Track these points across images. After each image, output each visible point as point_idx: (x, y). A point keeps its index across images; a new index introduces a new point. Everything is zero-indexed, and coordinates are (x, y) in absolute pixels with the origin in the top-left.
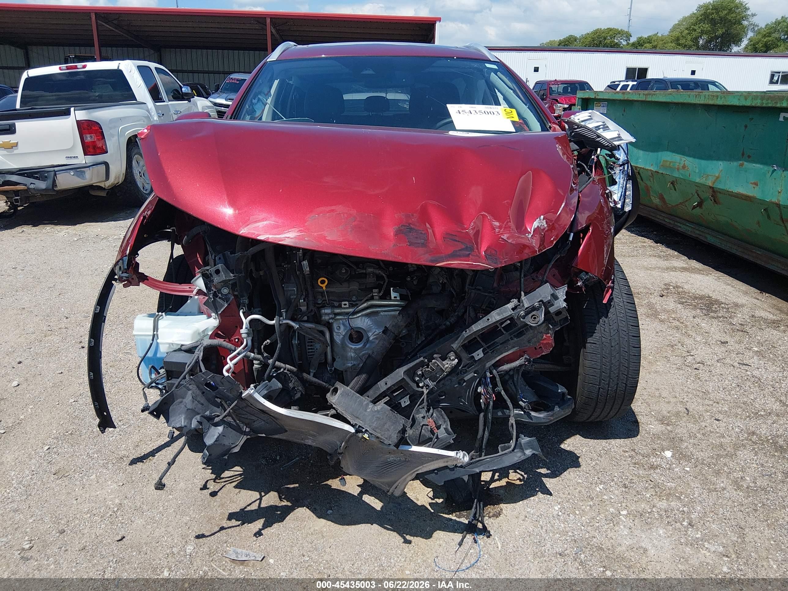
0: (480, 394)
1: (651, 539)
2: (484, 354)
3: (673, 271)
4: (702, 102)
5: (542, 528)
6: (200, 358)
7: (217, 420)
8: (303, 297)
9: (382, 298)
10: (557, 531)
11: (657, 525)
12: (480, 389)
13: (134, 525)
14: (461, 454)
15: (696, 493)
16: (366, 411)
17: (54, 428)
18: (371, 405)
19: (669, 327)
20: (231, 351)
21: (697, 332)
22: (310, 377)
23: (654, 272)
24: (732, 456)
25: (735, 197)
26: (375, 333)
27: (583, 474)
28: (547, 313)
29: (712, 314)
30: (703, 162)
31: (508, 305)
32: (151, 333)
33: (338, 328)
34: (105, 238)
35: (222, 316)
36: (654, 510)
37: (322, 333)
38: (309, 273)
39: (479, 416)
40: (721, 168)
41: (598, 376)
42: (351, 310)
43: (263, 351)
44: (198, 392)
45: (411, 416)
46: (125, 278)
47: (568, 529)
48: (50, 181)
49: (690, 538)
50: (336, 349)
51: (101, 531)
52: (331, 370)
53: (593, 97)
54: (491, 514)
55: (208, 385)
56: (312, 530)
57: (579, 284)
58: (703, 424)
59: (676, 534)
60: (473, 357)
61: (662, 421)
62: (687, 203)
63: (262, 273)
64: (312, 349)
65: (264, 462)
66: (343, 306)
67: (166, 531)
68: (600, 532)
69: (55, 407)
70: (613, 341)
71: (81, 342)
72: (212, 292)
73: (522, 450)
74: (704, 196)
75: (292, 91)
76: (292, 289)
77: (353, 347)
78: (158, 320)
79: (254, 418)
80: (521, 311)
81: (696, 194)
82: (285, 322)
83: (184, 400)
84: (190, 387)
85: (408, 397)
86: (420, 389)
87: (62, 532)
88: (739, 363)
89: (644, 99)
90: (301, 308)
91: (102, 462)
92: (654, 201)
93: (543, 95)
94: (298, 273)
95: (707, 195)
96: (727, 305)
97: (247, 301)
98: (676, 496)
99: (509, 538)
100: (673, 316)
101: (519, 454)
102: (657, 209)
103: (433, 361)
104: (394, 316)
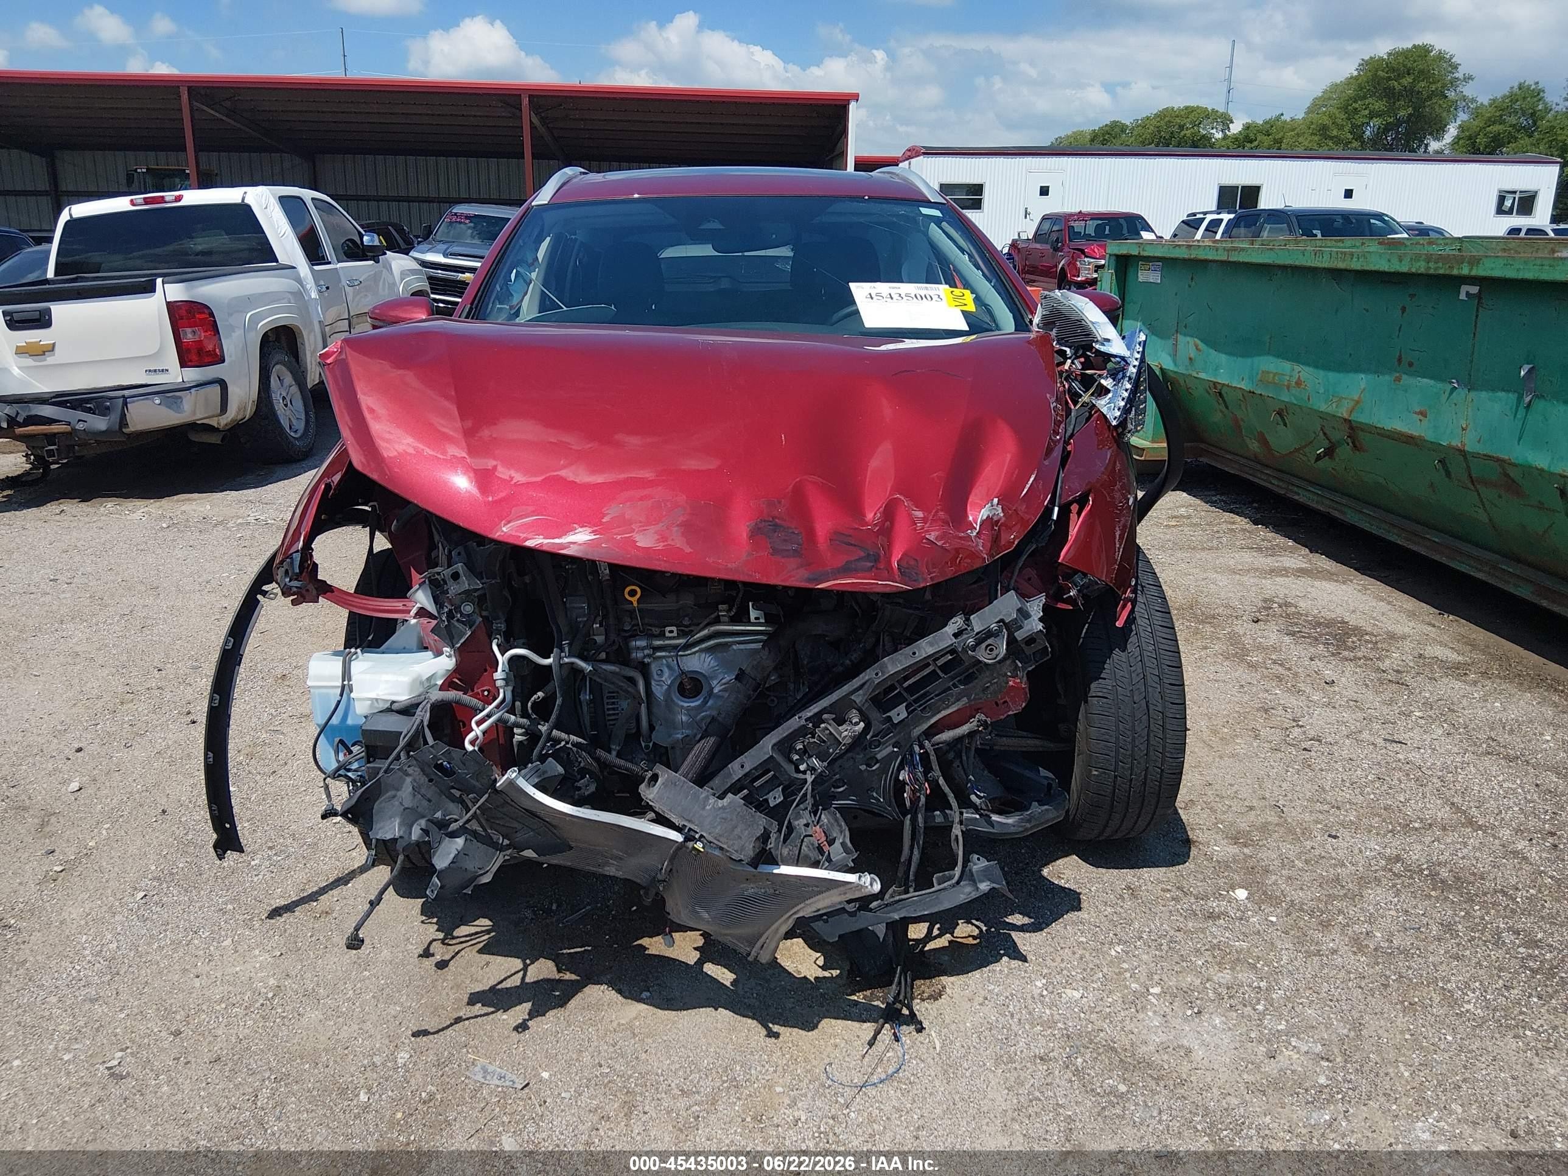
0: (904, 783)
1: (1198, 1032)
2: (909, 714)
3: (1282, 576)
4: (1326, 265)
5: (1012, 1016)
6: (426, 723)
7: (454, 827)
8: (599, 619)
9: (734, 620)
10: (1039, 1021)
11: (1211, 1011)
12: (904, 775)
13: (304, 1021)
14: (867, 878)
15: (1284, 957)
16: (704, 808)
17: (152, 861)
18: (712, 800)
19: (1263, 677)
20: (477, 711)
21: (1315, 686)
22: (612, 758)
23: (1246, 578)
24: (1353, 897)
25: (1388, 437)
26: (723, 681)
27: (1090, 929)
28: (1012, 641)
29: (1346, 653)
30: (1332, 375)
31: (947, 629)
32: (339, 684)
33: (659, 672)
34: (221, 523)
35: (462, 653)
36: (1208, 985)
37: (632, 681)
38: (608, 578)
39: (902, 823)
40: (1363, 385)
41: (1113, 754)
42: (682, 641)
43: (530, 711)
44: (424, 779)
45: (786, 822)
46: (295, 589)
47: (1057, 1017)
48: (115, 417)
49: (1266, 1031)
50: (655, 710)
51: (247, 1031)
52: (647, 747)
53: (1136, 254)
54: (926, 995)
55: (440, 767)
56: (615, 1024)
57: (1071, 594)
58: (1308, 844)
59: (1243, 1024)
60: (889, 719)
61: (1236, 838)
62: (1307, 450)
63: (527, 579)
64: (614, 709)
65: (529, 914)
66: (668, 634)
67: (361, 1029)
68: (1111, 1022)
69: (150, 825)
70: (1136, 693)
71: (189, 713)
72: (446, 610)
73: (973, 881)
74: (1335, 436)
75: (575, 251)
76: (580, 606)
77: (686, 705)
78: (350, 661)
79: (516, 825)
80: (968, 638)
81: (1321, 434)
82: (566, 660)
83: (399, 793)
84: (410, 770)
85: (780, 788)
86: (801, 776)
87: (177, 1033)
88: (1385, 740)
89: (1223, 257)
90: (596, 638)
91: (241, 918)
92: (1250, 447)
93: (1057, 241)
94: (590, 578)
95: (1339, 434)
96: (1375, 636)
97: (503, 627)
98: (1249, 964)
99: (955, 1033)
100: (1273, 657)
101: (968, 889)
102: (1256, 459)
103: (823, 725)
104: (755, 651)
